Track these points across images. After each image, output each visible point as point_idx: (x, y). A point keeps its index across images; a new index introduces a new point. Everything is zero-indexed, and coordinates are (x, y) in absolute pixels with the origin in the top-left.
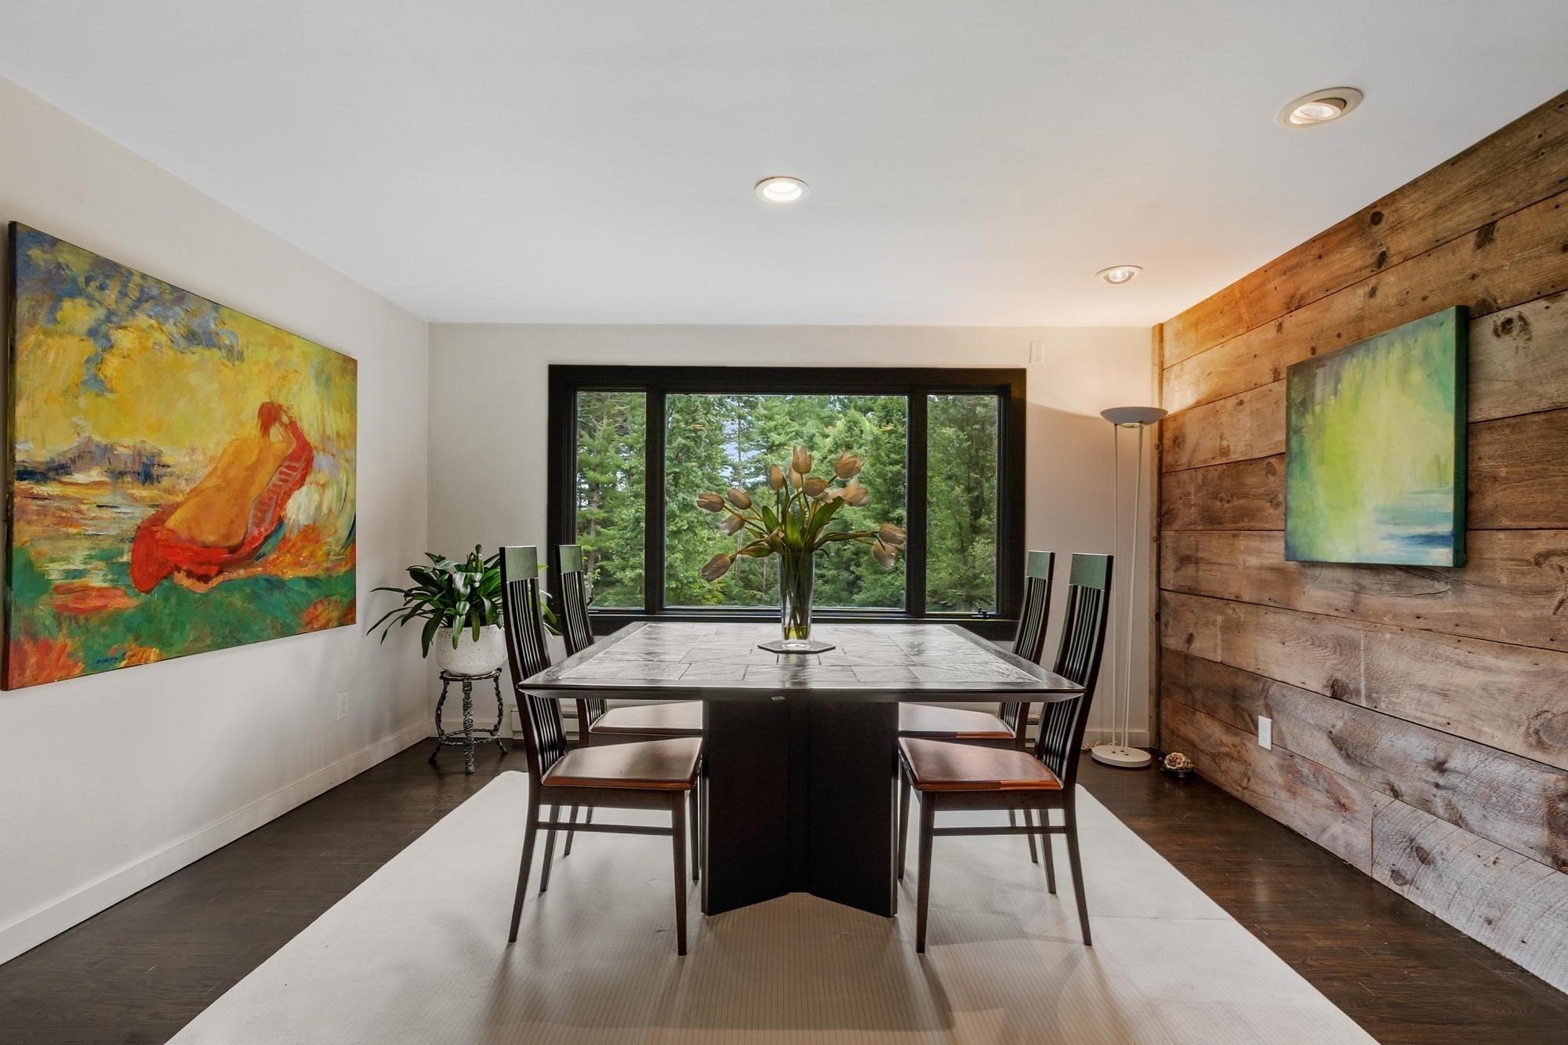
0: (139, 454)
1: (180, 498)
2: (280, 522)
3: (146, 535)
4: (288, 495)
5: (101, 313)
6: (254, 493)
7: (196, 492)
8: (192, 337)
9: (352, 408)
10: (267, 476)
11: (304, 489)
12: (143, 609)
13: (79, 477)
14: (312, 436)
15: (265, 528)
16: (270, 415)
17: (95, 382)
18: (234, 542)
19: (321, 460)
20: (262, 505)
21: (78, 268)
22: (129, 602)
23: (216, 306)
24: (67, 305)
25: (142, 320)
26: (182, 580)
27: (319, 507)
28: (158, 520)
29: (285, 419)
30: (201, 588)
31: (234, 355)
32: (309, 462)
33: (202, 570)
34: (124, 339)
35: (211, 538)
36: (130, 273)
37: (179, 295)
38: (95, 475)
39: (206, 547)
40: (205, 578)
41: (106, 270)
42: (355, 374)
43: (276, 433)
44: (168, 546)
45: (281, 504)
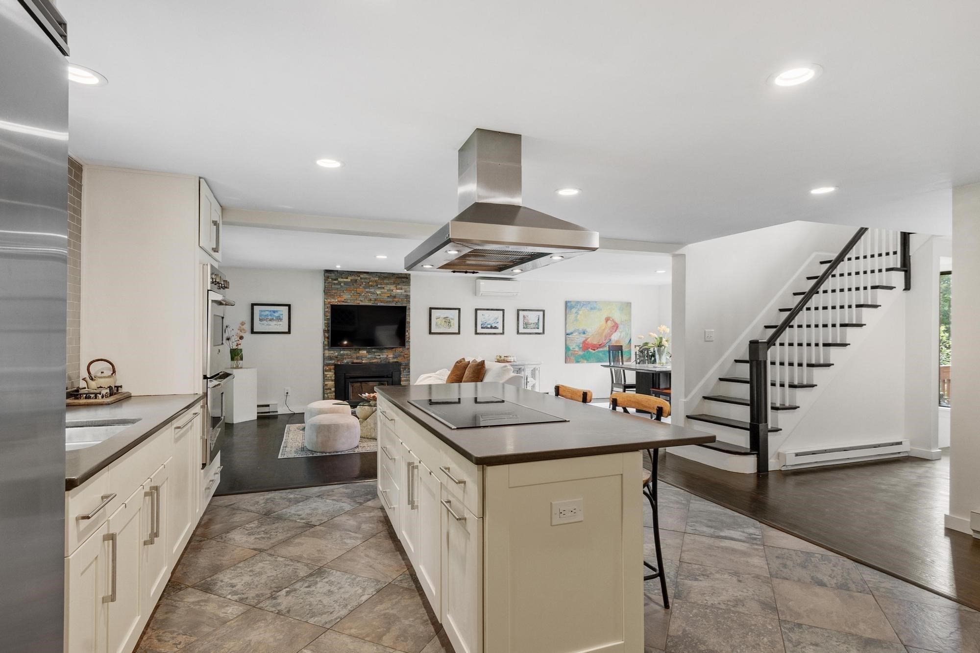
0: (583, 330)
1: (589, 336)
2: (610, 340)
3: (584, 342)
4: (612, 334)
5: (577, 309)
6: (604, 334)
7: (592, 335)
8: (591, 309)
9: (630, 314)
10: (607, 331)
11: (616, 333)
12: (584, 354)
13: (574, 334)
14: (618, 321)
15: (607, 341)
16: (607, 320)
17: (576, 320)
18: (600, 343)
19: (621, 327)
20: (606, 337)
21: (573, 304)
22: (581, 353)
23: (596, 302)
24: (572, 310)
25: (583, 308)
26: (590, 350)
27: (620, 336)
28: (586, 340)
29: (611, 319)
30: (594, 352)
31: (600, 310)
32: (617, 327)
33: (594, 348)
34: (581, 312)
35: (595, 343)
36: (581, 302)
37: (589, 302)
38: (576, 334)
39: (595, 344)
40: (594, 350)
41: (578, 302)
42: (631, 306)
43: (609, 322)
44: (587, 344)
45: (610, 336)
